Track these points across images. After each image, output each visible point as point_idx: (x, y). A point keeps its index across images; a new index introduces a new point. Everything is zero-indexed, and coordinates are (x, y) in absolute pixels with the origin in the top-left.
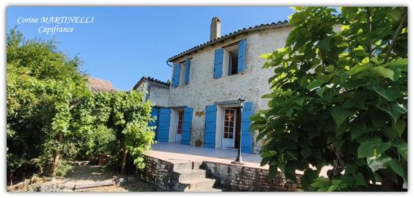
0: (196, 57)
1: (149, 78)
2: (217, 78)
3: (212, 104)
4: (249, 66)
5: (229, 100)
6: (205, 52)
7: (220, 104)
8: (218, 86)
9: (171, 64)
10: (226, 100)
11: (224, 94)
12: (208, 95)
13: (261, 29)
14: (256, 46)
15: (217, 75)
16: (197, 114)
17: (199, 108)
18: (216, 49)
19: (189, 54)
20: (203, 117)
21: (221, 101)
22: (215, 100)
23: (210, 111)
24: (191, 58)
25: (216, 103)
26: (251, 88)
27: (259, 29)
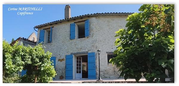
0: (56, 27)
1: (23, 38)
2: (72, 39)
3: (70, 54)
4: (91, 33)
5: (81, 51)
6: (63, 24)
7: (74, 54)
8: (73, 44)
9: (37, 29)
10: (78, 52)
11: (77, 48)
12: (66, 49)
13: (97, 15)
14: (95, 24)
15: (72, 37)
16: (59, 60)
17: (60, 57)
18: (71, 23)
19: (51, 25)
20: (64, 62)
21: (75, 52)
22: (71, 52)
23: (68, 58)
24: (53, 27)
25: (72, 54)
26: (93, 45)
27: (96, 15)
